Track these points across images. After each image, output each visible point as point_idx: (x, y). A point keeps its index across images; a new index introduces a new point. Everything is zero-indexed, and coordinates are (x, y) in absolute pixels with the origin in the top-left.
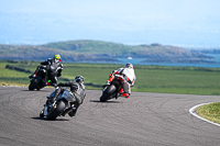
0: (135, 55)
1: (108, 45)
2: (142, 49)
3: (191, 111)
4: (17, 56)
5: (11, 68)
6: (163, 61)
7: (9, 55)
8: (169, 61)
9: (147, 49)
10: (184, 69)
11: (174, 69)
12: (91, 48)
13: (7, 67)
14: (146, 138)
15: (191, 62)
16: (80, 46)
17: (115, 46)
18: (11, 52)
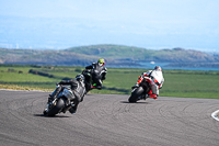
0: (157, 59)
1: (131, 49)
2: (165, 53)
3: (213, 115)
4: (40, 60)
5: (34, 73)
6: (185, 66)
7: (32, 60)
8: (191, 65)
9: (169, 54)
10: (206, 74)
11: (196, 73)
12: (113, 53)
13: (31, 72)
14: (168, 142)
15: (213, 66)
16: (103, 51)
17: (138, 50)
18: (35, 57)
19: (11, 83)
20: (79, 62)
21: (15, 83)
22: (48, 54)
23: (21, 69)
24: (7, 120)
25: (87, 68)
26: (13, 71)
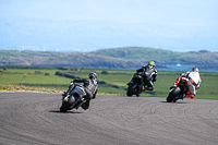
1: (157, 51)
2: (190, 55)
4: (66, 63)
5: (61, 75)
6: (211, 68)
7: (59, 62)
9: (195, 56)
12: (140, 55)
13: (57, 74)
16: (129, 53)
17: (164, 53)
18: (61, 59)
19: (37, 85)
20: (105, 64)
21: (42, 85)
22: (74, 56)
23: (48, 71)
24: (34, 121)
25: (138, 71)
26: (39, 73)
